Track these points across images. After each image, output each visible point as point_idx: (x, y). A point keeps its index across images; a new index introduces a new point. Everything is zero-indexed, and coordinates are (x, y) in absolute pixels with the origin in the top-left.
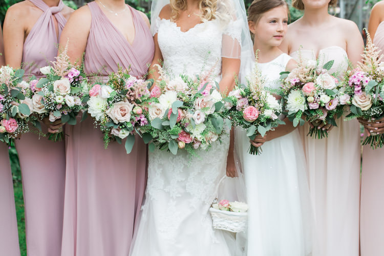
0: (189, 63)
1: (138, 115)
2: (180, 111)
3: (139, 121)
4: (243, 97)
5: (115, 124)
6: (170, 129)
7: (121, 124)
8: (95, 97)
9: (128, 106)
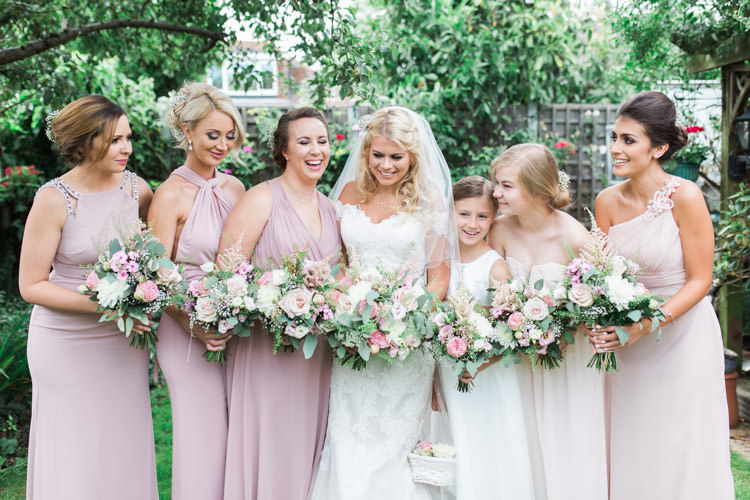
1: (320, 305)
2: (375, 304)
3: (322, 313)
4: (447, 324)
5: (290, 319)
6: (362, 324)
7: (298, 318)
8: (265, 287)
9: (307, 295)
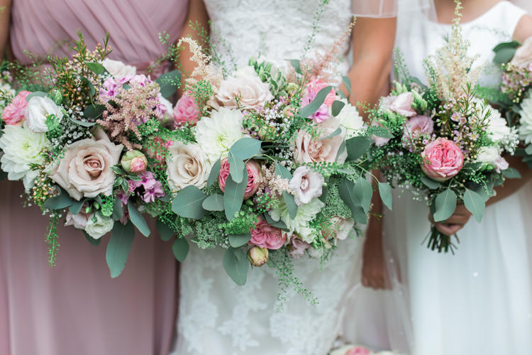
0: (272, 27)
1: (135, 174)
2: (253, 168)
3: (141, 190)
4: (419, 111)
5: (73, 200)
6: (225, 220)
7: (89, 201)
8: (17, 127)
9: (107, 151)
